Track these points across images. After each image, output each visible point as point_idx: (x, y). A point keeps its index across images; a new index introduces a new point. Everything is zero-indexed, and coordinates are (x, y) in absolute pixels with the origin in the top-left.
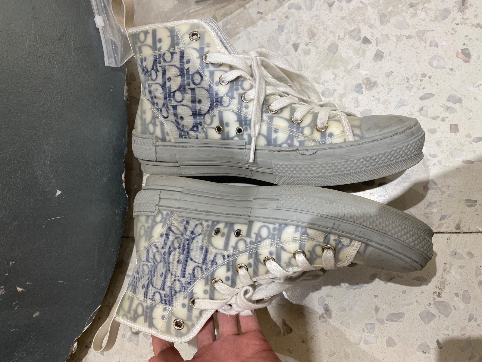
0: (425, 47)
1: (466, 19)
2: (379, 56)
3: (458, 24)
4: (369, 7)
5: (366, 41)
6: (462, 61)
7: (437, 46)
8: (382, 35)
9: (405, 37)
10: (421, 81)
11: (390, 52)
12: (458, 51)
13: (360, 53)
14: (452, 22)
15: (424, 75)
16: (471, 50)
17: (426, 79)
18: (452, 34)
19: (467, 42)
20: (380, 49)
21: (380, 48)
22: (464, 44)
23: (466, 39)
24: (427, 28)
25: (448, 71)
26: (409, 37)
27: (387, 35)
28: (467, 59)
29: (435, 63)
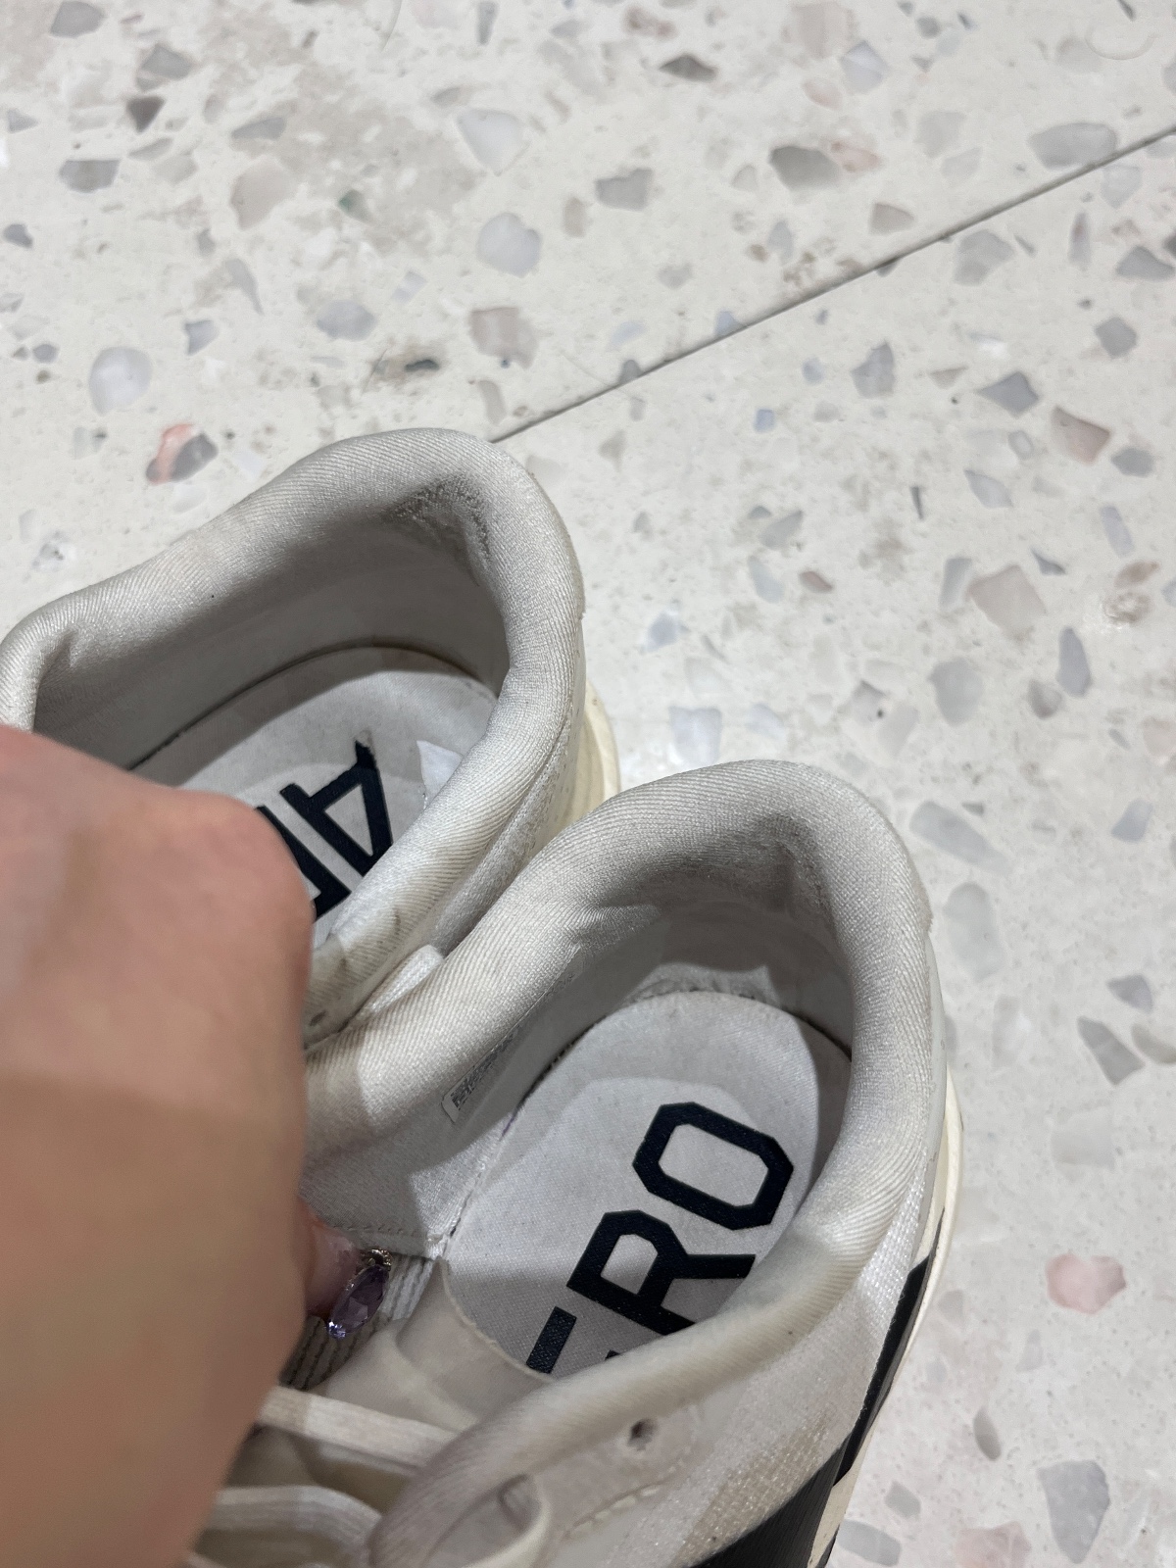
0: (179, 311)
1: (347, 402)
2: (89, 175)
3: (314, 380)
4: (293, 70)
5: (143, 111)
6: (153, 457)
7: (193, 347)
8: (188, 153)
9: (200, 229)
10: (20, 353)
11: (119, 207)
12: (191, 425)
13: (82, 113)
14: (315, 358)
15: (46, 352)
16: (212, 466)
17: (31, 366)
18: (263, 380)
19: (242, 442)
20: (121, 169)
21: (127, 165)
22: (230, 436)
23: (256, 432)
24: (263, 287)
25: (91, 426)
26: (205, 243)
27: (190, 169)
28: (166, 467)
29: (114, 371)
